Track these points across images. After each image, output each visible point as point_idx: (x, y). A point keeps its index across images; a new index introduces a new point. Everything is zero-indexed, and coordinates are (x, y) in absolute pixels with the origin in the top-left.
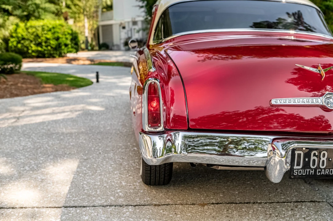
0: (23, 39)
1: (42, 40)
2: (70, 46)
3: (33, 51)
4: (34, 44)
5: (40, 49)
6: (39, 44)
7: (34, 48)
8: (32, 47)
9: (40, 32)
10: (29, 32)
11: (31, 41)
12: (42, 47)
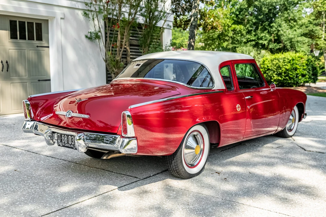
0: (268, 69)
1: (283, 71)
2: (307, 76)
3: (275, 80)
4: (276, 74)
5: (280, 78)
6: (280, 74)
7: (276, 77)
8: (274, 77)
9: (281, 64)
10: (273, 64)
11: (274, 72)
12: (281, 77)
